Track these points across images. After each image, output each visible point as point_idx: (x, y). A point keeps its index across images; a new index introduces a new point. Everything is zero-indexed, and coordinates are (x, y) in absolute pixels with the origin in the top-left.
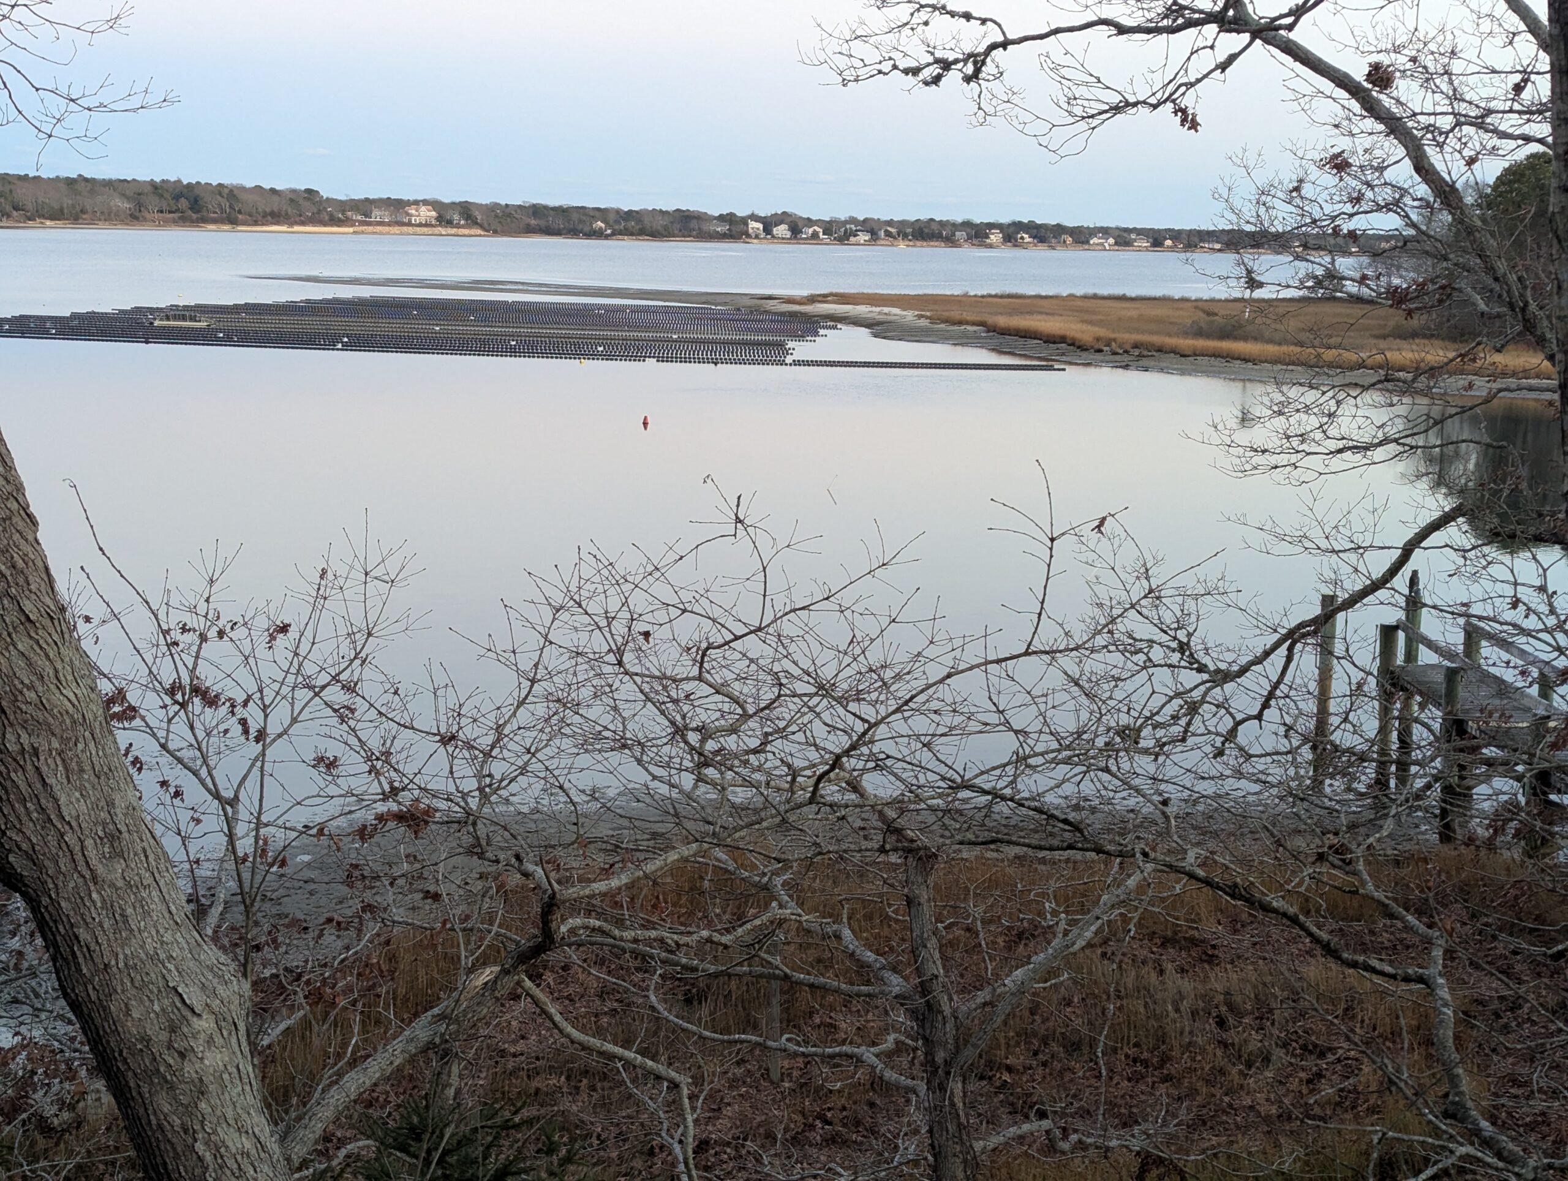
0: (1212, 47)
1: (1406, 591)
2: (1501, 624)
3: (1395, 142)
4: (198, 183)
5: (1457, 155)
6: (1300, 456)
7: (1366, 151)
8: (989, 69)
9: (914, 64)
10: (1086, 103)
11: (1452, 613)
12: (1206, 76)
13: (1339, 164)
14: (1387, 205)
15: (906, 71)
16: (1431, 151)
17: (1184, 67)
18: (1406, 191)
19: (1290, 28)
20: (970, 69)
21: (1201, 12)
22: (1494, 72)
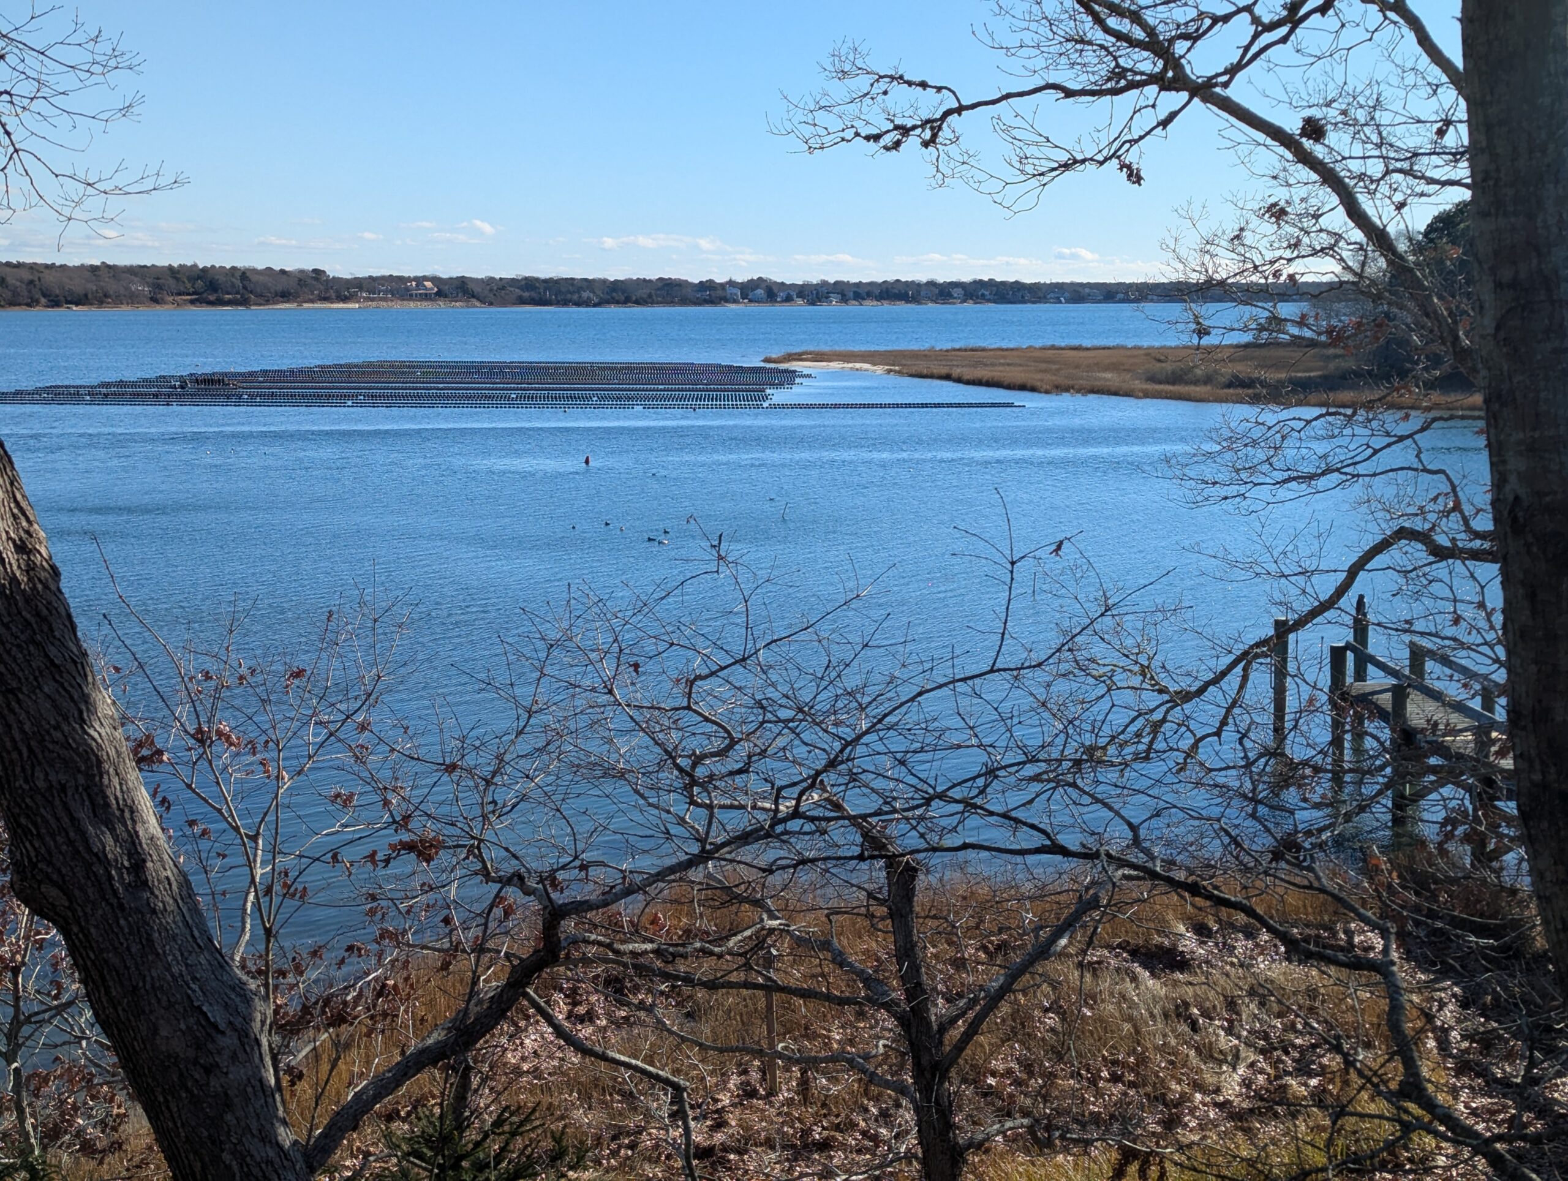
0: (1153, 106)
1: (1354, 612)
2: (1443, 638)
3: (1329, 190)
4: (213, 267)
5: (1388, 201)
6: (1249, 486)
7: (1302, 200)
8: (945, 134)
9: (875, 131)
10: (1036, 162)
11: (1397, 630)
12: (1148, 133)
13: (1277, 213)
14: (1322, 250)
15: (868, 138)
16: (1363, 199)
17: (1128, 126)
18: (1340, 236)
19: (1226, 85)
20: (927, 134)
21: (1142, 73)
22: (1419, 121)
